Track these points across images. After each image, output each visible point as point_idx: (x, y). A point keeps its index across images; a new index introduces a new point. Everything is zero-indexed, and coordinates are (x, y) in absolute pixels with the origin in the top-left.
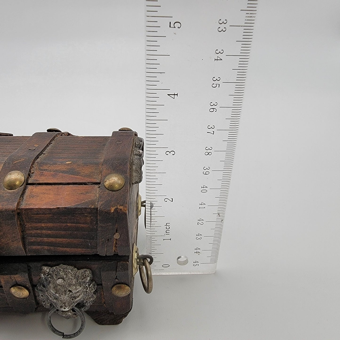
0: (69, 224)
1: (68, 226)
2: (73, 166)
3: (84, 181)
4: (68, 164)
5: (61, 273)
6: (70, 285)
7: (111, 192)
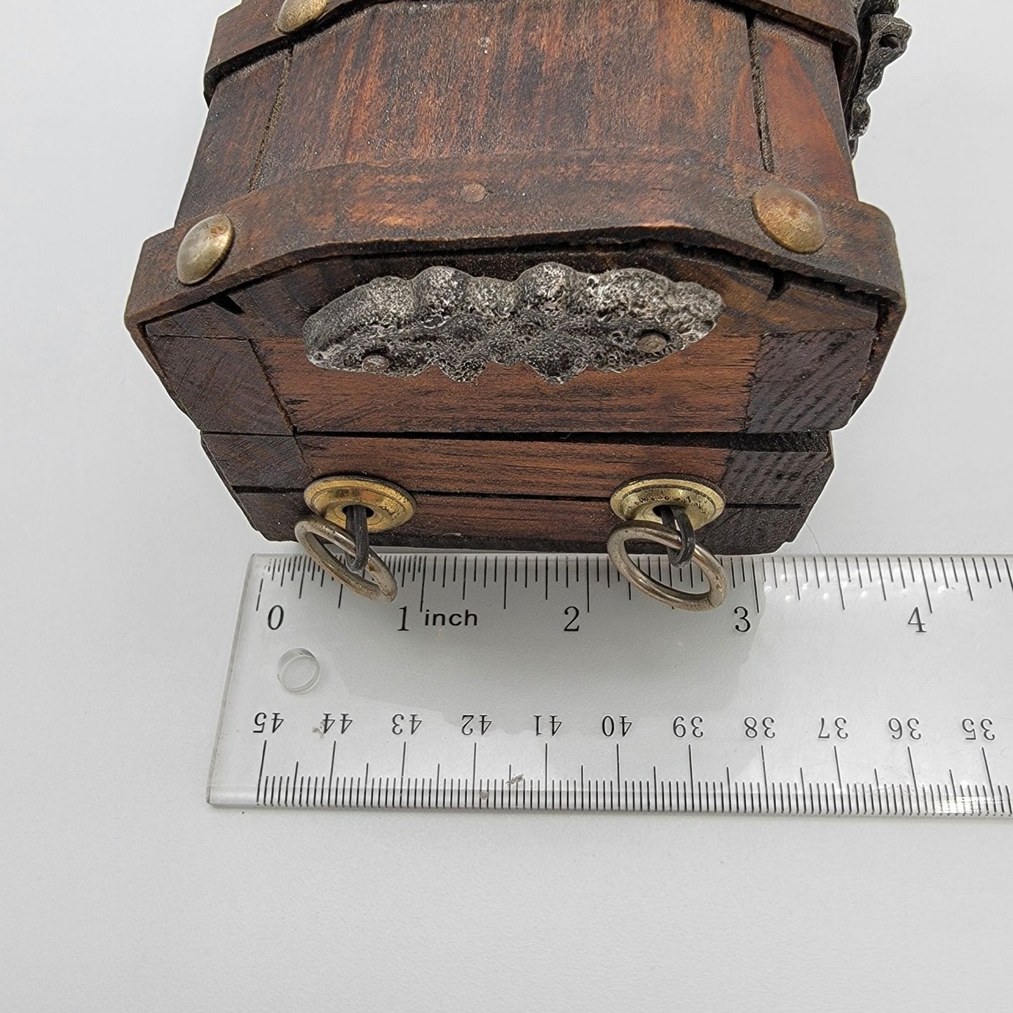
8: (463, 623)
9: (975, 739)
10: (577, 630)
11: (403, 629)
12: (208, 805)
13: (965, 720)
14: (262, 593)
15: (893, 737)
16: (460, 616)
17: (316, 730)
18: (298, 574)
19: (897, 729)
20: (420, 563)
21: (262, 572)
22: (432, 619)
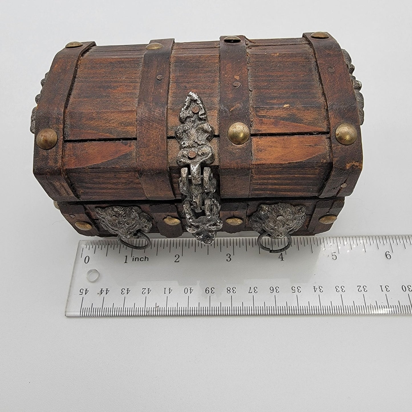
0: (296, 176)
1: (295, 176)
2: (293, 111)
3: (309, 130)
4: (286, 109)
5: (281, 211)
6: (287, 220)
7: (344, 146)
8: (144, 260)
9: (295, 292)
10: (178, 262)
11: (126, 262)
12: (65, 316)
13: (292, 287)
14: (83, 252)
15: (271, 292)
16: (143, 258)
17: (98, 294)
18: (94, 246)
19: (272, 290)
20: (132, 242)
21: (83, 246)
22: (135, 259)
